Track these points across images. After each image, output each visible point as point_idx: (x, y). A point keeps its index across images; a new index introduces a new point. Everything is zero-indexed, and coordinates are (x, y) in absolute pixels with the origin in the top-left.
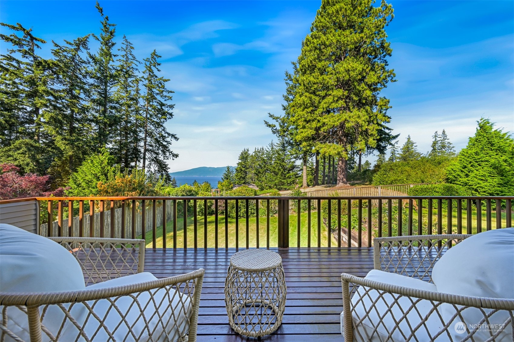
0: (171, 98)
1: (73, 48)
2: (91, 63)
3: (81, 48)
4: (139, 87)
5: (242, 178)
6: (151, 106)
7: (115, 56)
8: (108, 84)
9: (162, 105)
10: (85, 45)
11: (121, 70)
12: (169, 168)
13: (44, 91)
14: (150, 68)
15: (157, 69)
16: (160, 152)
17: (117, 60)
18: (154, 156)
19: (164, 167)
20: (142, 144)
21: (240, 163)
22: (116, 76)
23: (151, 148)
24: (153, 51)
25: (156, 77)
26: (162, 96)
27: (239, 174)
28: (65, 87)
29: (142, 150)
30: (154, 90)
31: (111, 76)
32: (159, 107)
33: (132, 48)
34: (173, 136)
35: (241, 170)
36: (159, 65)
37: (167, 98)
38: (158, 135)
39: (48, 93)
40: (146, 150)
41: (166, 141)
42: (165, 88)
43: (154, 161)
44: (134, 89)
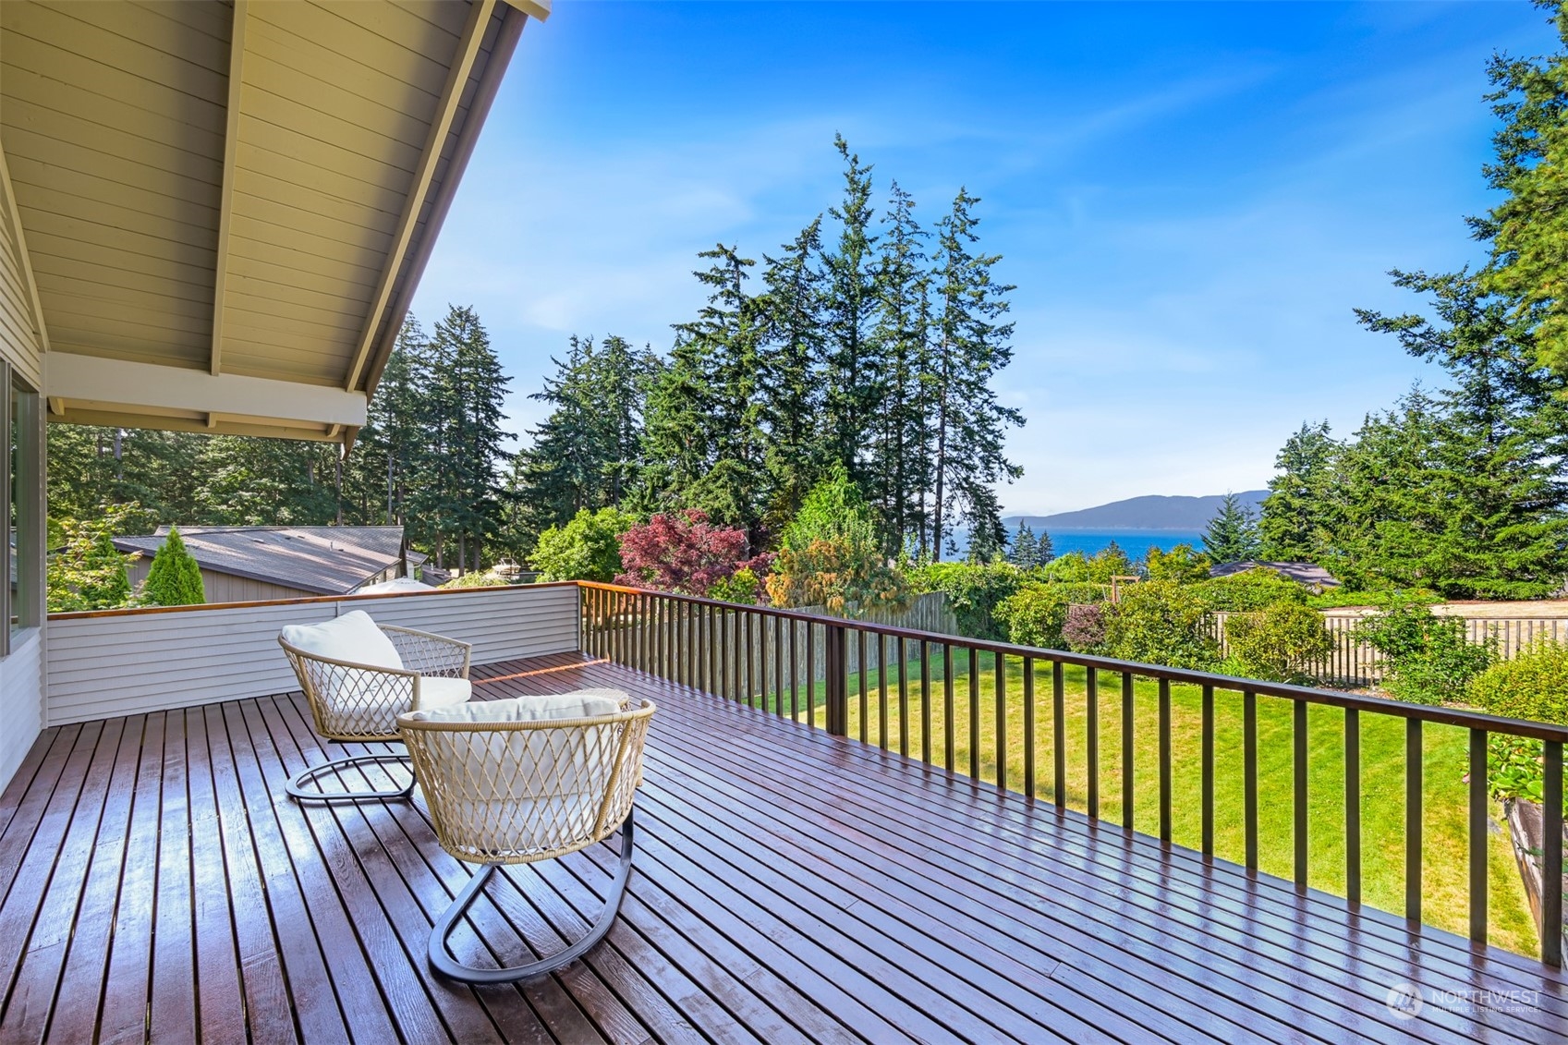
0: (1005, 307)
1: (795, 255)
2: (827, 277)
3: (810, 250)
4: (929, 299)
5: (1292, 536)
6: (955, 340)
7: (871, 241)
8: (859, 314)
9: (982, 331)
10: (815, 240)
11: (885, 272)
12: (1001, 507)
13: (750, 362)
14: (952, 239)
15: (971, 236)
16: (976, 461)
17: (879, 248)
18: (963, 474)
19: (988, 505)
20: (935, 444)
21: (1280, 478)
22: (874, 289)
23: (955, 454)
24: (960, 192)
25: (968, 258)
26: (982, 308)
27: (1279, 521)
28: (785, 343)
29: (936, 462)
30: (962, 296)
31: (866, 292)
32: (974, 339)
33: (911, 204)
34: (1012, 414)
35: (1288, 507)
36: (974, 223)
37: (996, 309)
38: (973, 419)
39: (756, 363)
40: (943, 461)
41: (992, 432)
42: (991, 281)
43: (963, 488)
44: (917, 306)
